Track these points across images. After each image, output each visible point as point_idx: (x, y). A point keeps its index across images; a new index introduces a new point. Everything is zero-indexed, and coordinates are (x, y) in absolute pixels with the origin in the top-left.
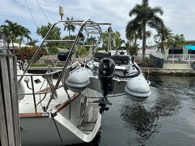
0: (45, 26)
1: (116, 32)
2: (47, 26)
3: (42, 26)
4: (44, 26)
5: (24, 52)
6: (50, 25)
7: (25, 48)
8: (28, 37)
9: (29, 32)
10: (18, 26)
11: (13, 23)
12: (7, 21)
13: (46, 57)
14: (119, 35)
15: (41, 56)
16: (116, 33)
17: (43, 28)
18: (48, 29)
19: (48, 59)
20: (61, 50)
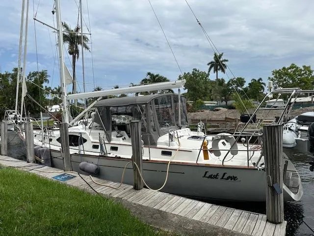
0: (188, 73)
1: (304, 67)
2: (191, 73)
3: (185, 73)
6: (196, 70)
10: (160, 77)
11: (155, 74)
12: (149, 74)
14: (311, 72)
16: (303, 69)
17: (186, 75)
18: (193, 76)
19: (196, 118)
20: (208, 103)
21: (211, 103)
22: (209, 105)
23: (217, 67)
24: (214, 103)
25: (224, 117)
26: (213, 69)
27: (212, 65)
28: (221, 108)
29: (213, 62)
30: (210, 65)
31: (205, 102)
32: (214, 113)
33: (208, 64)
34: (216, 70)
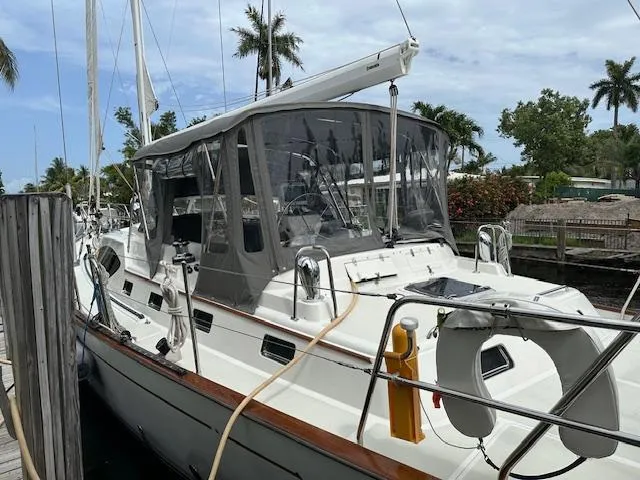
0: (530, 103)
3: (520, 104)
4: (526, 103)
5: (458, 194)
6: (550, 95)
7: (464, 180)
8: (472, 146)
9: (477, 129)
10: (446, 113)
12: (419, 106)
13: (531, 208)
15: (513, 206)
17: (522, 109)
18: (540, 110)
19: (538, 218)
20: (582, 182)
21: (593, 183)
22: (585, 187)
23: (617, 96)
24: (602, 183)
25: (624, 217)
26: (604, 99)
27: (602, 88)
28: (619, 196)
29: (608, 83)
30: (597, 90)
31: (574, 179)
32: (595, 205)
33: (593, 87)
34: (615, 102)
